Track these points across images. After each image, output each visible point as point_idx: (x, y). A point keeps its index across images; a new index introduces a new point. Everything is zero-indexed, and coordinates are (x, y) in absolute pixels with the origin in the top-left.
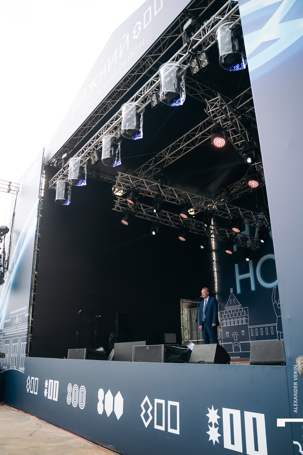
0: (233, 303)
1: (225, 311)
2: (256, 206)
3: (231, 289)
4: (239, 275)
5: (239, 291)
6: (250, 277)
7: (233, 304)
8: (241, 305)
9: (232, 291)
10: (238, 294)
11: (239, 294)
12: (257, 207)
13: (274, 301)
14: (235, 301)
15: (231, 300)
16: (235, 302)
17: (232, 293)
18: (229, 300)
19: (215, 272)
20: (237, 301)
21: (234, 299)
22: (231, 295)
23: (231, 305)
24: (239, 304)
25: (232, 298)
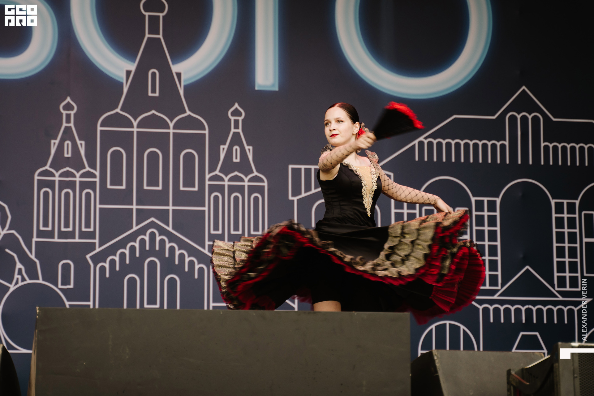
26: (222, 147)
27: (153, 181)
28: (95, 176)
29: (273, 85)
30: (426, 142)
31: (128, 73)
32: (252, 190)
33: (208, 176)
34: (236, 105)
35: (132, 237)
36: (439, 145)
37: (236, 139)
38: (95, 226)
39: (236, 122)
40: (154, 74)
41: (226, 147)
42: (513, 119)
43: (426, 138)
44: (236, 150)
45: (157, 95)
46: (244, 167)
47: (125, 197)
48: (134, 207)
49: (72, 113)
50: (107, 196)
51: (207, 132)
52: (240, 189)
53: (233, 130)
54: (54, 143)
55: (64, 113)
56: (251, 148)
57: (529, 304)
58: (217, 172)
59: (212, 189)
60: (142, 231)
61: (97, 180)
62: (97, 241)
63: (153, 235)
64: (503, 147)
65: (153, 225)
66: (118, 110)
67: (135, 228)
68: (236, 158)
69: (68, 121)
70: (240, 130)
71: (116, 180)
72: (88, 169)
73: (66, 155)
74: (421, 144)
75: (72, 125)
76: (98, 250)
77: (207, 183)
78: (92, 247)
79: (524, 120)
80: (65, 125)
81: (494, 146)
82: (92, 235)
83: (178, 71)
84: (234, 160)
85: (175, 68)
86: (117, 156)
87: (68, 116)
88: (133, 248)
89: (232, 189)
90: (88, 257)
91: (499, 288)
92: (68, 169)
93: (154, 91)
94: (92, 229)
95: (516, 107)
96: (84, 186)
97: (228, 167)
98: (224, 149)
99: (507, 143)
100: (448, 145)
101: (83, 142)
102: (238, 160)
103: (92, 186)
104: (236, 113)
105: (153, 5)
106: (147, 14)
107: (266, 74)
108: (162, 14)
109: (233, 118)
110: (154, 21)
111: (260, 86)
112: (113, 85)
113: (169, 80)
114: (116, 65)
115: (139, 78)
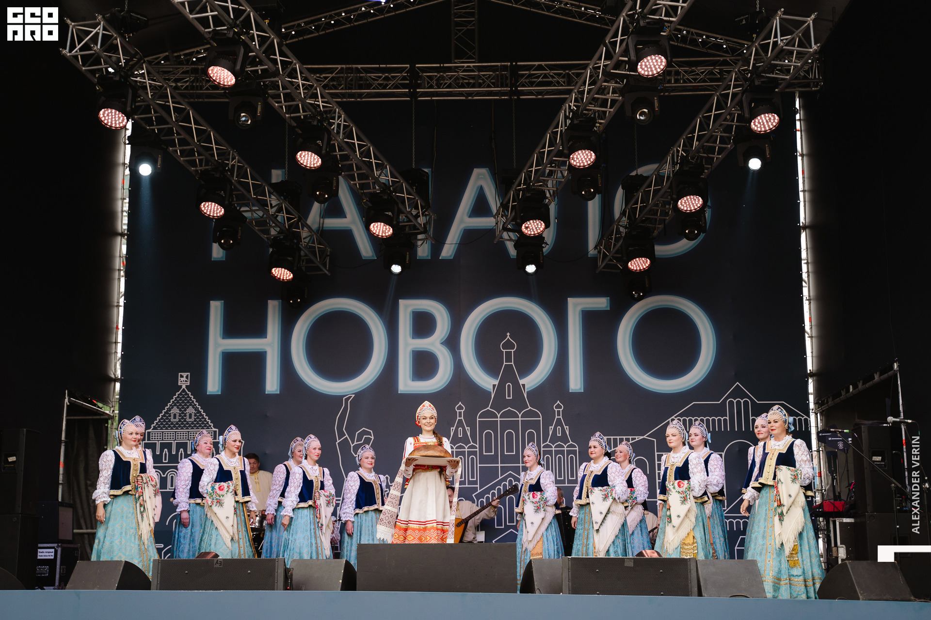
0: (185, 421)
1: (146, 441)
3: (185, 374)
4: (223, 338)
5: (214, 385)
6: (266, 352)
7: (183, 424)
8: (215, 432)
9: (184, 380)
10: (210, 395)
11: (214, 396)
13: (341, 434)
14: (195, 415)
15: (175, 410)
16: (193, 416)
17: (184, 389)
18: (169, 410)
19: (120, 308)
20: (203, 418)
21: (188, 408)
22: (181, 394)
23: (174, 426)
24: (210, 426)
25: (180, 405)
26: (550, 427)
27: (510, 449)
28: (476, 448)
29: (580, 389)
31: (494, 386)
32: (569, 452)
33: (542, 446)
34: (558, 402)
35: (499, 483)
37: (559, 422)
38: (477, 477)
39: (559, 412)
40: (509, 385)
41: (553, 427)
42: (731, 403)
44: (559, 428)
45: (511, 398)
46: (564, 439)
47: (494, 459)
48: (499, 465)
49: (462, 411)
50: (483, 459)
51: (541, 419)
52: (562, 452)
53: (556, 417)
54: (453, 429)
55: (458, 411)
56: (568, 427)
57: (745, 519)
58: (548, 443)
59: (545, 452)
60: (504, 479)
61: (478, 450)
62: (478, 486)
63: (510, 481)
64: (725, 420)
65: (510, 475)
66: (489, 408)
67: (500, 478)
68: (559, 434)
69: (460, 416)
70: (561, 417)
71: (489, 449)
72: (472, 443)
73: (459, 436)
75: (462, 418)
76: (479, 491)
77: (542, 449)
78: (476, 489)
79: (739, 403)
80: (458, 418)
81: (719, 420)
82: (475, 483)
83: (523, 383)
84: (558, 435)
85: (521, 382)
86: (488, 434)
87: (460, 413)
88: (499, 490)
89: (557, 452)
90: (473, 495)
91: (726, 509)
92: (460, 444)
93: (509, 396)
94: (475, 479)
95: (733, 395)
96: (470, 453)
97: (554, 439)
98: (551, 428)
99: (728, 418)
101: (469, 428)
102: (560, 435)
103: (475, 453)
104: (558, 407)
105: (508, 345)
106: (504, 351)
107: (576, 382)
108: (513, 351)
109: (556, 410)
110: (508, 354)
111: (572, 390)
112: (486, 394)
113: (518, 389)
114: (487, 382)
115: (500, 389)
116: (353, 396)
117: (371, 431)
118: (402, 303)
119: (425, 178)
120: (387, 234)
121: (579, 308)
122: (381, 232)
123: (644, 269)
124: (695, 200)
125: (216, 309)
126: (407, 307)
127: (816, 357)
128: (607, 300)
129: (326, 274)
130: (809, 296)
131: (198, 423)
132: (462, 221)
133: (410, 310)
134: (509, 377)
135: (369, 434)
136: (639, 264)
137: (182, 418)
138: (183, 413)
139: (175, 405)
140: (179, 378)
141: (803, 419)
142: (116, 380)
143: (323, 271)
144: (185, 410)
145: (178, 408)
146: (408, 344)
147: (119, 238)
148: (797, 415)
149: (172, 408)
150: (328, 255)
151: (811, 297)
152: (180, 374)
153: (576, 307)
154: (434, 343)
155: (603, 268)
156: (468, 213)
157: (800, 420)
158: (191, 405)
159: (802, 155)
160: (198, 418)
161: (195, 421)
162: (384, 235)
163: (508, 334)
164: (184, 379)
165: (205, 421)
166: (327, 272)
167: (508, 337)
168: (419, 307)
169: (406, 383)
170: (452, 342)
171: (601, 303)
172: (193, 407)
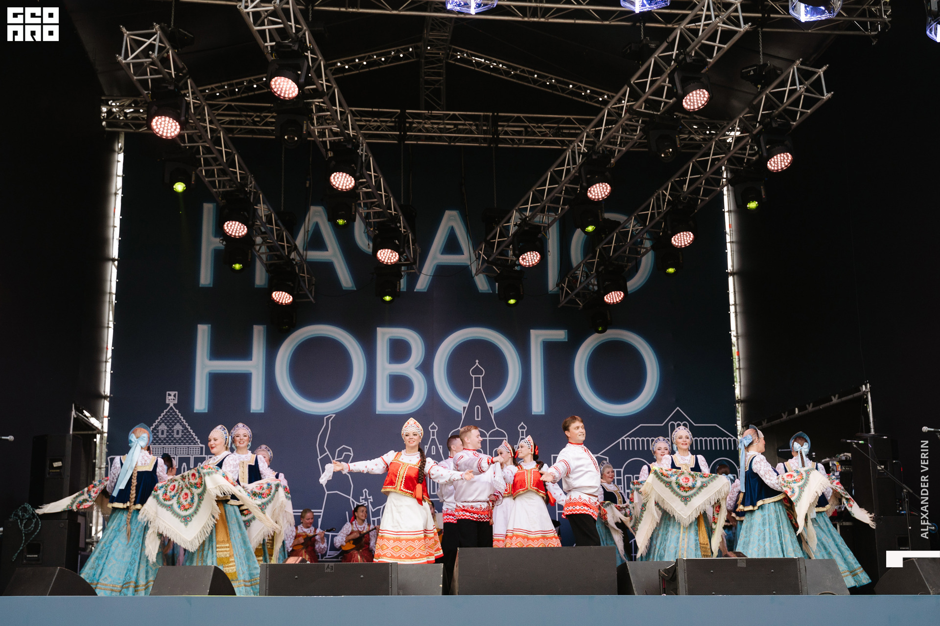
0: (173, 437)
2: (308, 182)
3: (172, 393)
4: (210, 360)
5: (201, 403)
6: (251, 374)
7: (170, 440)
8: (202, 448)
9: (171, 399)
10: (196, 413)
11: (200, 415)
12: (308, 185)
13: (322, 451)
14: (183, 432)
15: (163, 427)
16: (180, 433)
17: (171, 407)
18: (157, 426)
19: (110, 329)
20: (190, 434)
21: (175, 424)
22: (168, 412)
23: (162, 442)
24: (197, 442)
25: (168, 422)
29: (542, 412)
30: (625, 439)
31: (464, 408)
34: (522, 423)
36: (633, 441)
39: (522, 432)
40: (478, 408)
43: (625, 437)
45: (480, 419)
49: (435, 431)
55: (431, 431)
69: (433, 435)
74: (623, 440)
75: (435, 437)
80: (431, 437)
85: (489, 405)
87: (433, 432)
93: (478, 417)
95: (674, 419)
100: (638, 441)
101: (441, 446)
104: (522, 427)
105: (477, 371)
106: (474, 376)
107: (538, 406)
108: (481, 376)
109: (520, 430)
110: (477, 379)
111: (535, 412)
112: (456, 415)
113: (486, 411)
114: (458, 405)
115: (470, 411)
116: (334, 415)
117: (351, 449)
118: (380, 330)
119: (414, 214)
120: (392, 261)
121: (541, 339)
122: (387, 259)
123: (617, 302)
124: (687, 236)
125: (203, 332)
126: (384, 335)
127: (744, 386)
128: (565, 332)
129: (311, 302)
130: (737, 333)
131: (185, 439)
132: (434, 258)
133: (387, 337)
134: (478, 400)
135: (349, 451)
136: (614, 297)
137: (170, 435)
138: (170, 429)
139: (163, 422)
140: (167, 396)
141: (732, 439)
142: (105, 397)
143: (309, 298)
144: (173, 427)
145: (166, 424)
146: (385, 368)
147: (111, 263)
148: (728, 436)
149: (160, 424)
150: (313, 285)
151: (739, 334)
152: (168, 392)
153: (538, 338)
154: (409, 368)
155: (566, 303)
156: (440, 250)
157: (730, 441)
158: (178, 422)
159: (729, 211)
160: (185, 434)
161: (182, 437)
162: (389, 261)
163: (477, 361)
164: (172, 397)
165: (192, 437)
166: (312, 300)
167: (477, 364)
168: (395, 335)
169: (384, 405)
170: (426, 368)
171: (559, 335)
172: (181, 424)
